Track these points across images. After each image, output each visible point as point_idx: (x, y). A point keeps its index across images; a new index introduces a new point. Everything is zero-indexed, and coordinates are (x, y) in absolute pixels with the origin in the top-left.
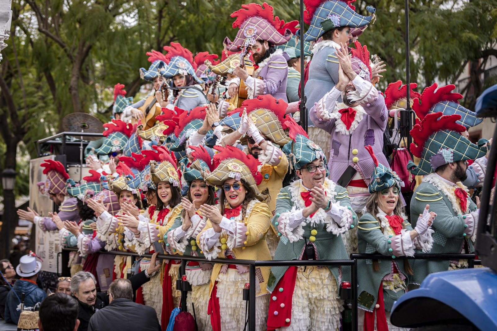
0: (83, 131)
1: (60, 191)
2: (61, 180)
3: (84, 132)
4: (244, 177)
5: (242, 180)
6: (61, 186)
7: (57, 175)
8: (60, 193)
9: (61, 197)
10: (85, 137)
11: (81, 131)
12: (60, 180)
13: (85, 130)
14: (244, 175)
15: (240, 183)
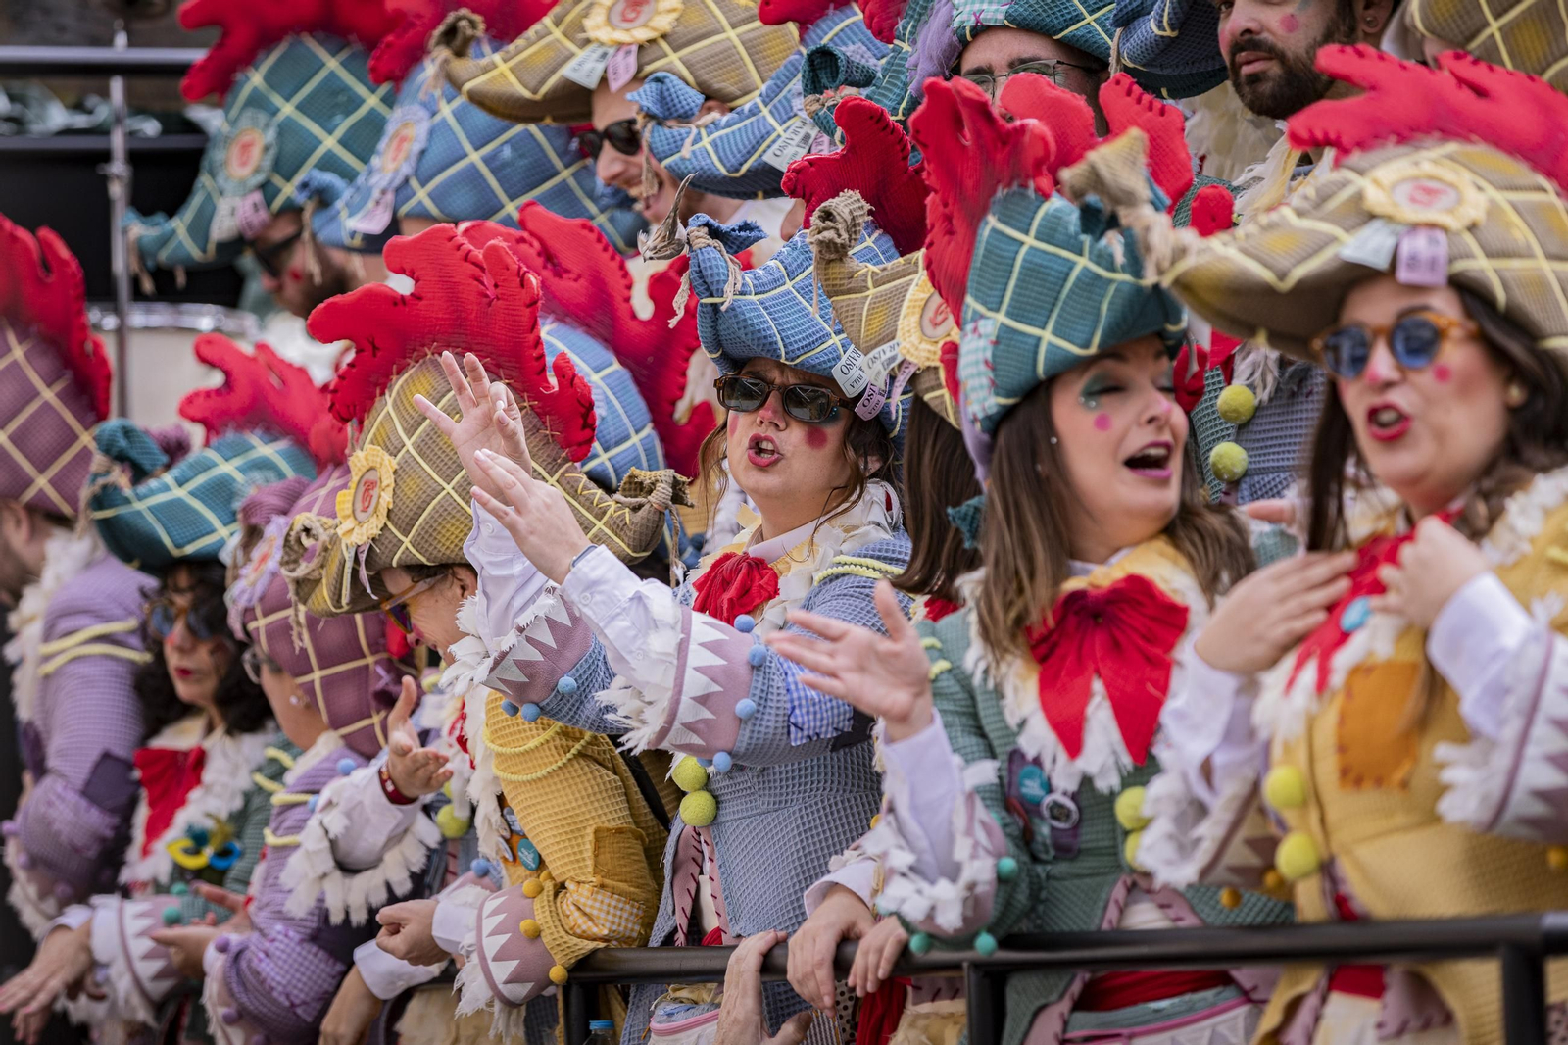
0: (121, 40)
1: (28, 482)
2: (48, 395)
3: (132, 43)
4: (1480, 266)
5: (1469, 291)
6: (45, 438)
7: (18, 352)
8: (29, 495)
9: (35, 534)
10: (144, 85)
11: (108, 42)
12: (36, 394)
13: (140, 26)
14: (1490, 254)
15: (1445, 308)
